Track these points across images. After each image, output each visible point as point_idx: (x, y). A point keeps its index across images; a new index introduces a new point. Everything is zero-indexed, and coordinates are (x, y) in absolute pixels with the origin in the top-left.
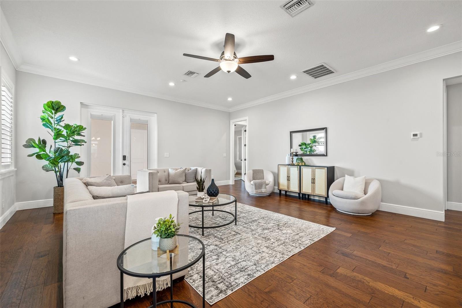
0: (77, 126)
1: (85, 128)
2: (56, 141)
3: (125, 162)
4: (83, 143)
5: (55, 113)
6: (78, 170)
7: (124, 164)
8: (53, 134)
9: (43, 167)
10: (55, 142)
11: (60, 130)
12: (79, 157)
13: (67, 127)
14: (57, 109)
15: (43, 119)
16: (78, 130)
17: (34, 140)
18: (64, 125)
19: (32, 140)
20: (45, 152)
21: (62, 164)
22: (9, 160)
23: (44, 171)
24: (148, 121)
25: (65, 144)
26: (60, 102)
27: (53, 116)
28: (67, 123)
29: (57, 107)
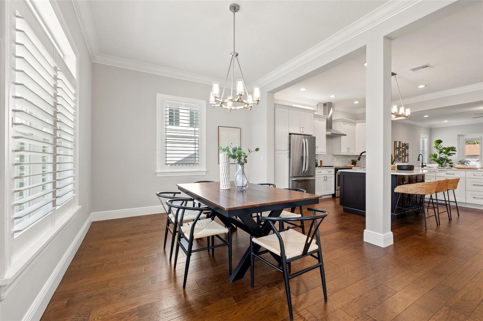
0: (451, 147)
2: (441, 154)
4: (452, 155)
5: (439, 144)
8: (439, 151)
11: (442, 150)
13: (444, 148)
15: (435, 147)
16: (453, 149)
19: (432, 155)
20: (437, 158)
26: (440, 140)
28: (444, 147)
29: (439, 142)
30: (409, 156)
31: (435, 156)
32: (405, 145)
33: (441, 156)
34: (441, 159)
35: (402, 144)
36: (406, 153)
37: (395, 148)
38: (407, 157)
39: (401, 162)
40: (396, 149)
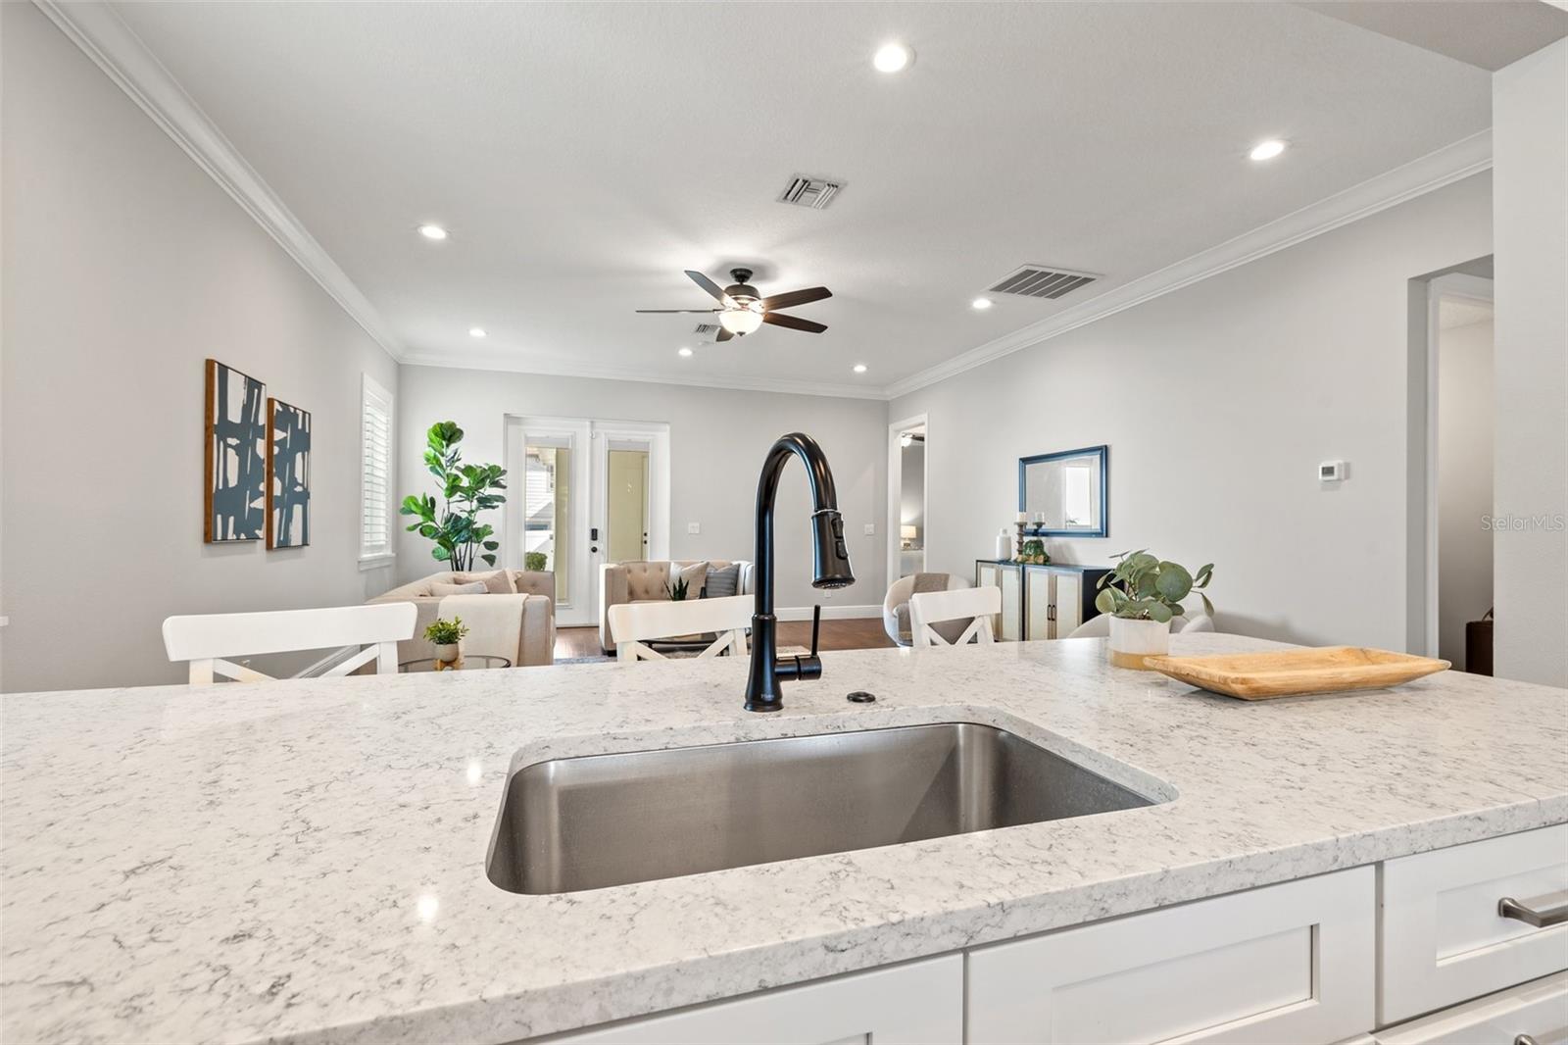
0: (490, 468)
1: (505, 472)
2: (451, 500)
3: (595, 544)
4: (495, 504)
5: (448, 446)
6: (491, 560)
7: (594, 550)
8: (445, 486)
9: (434, 552)
10: (449, 503)
11: (457, 477)
12: (492, 533)
13: (468, 470)
14: (451, 436)
15: (428, 460)
16: (491, 475)
17: (416, 499)
18: (463, 467)
19: (414, 500)
20: (433, 521)
21: (461, 547)
22: (383, 537)
23: (436, 560)
24: (648, 443)
25: (466, 505)
26: (453, 424)
27: (444, 450)
28: (467, 464)
29: (449, 434)
30: (312, 503)
31: (428, 508)
32: (284, 416)
33: (455, 509)
34: (454, 520)
35: (270, 402)
36: (294, 482)
37: (215, 429)
38: (298, 509)
39: (261, 544)
40: (222, 438)
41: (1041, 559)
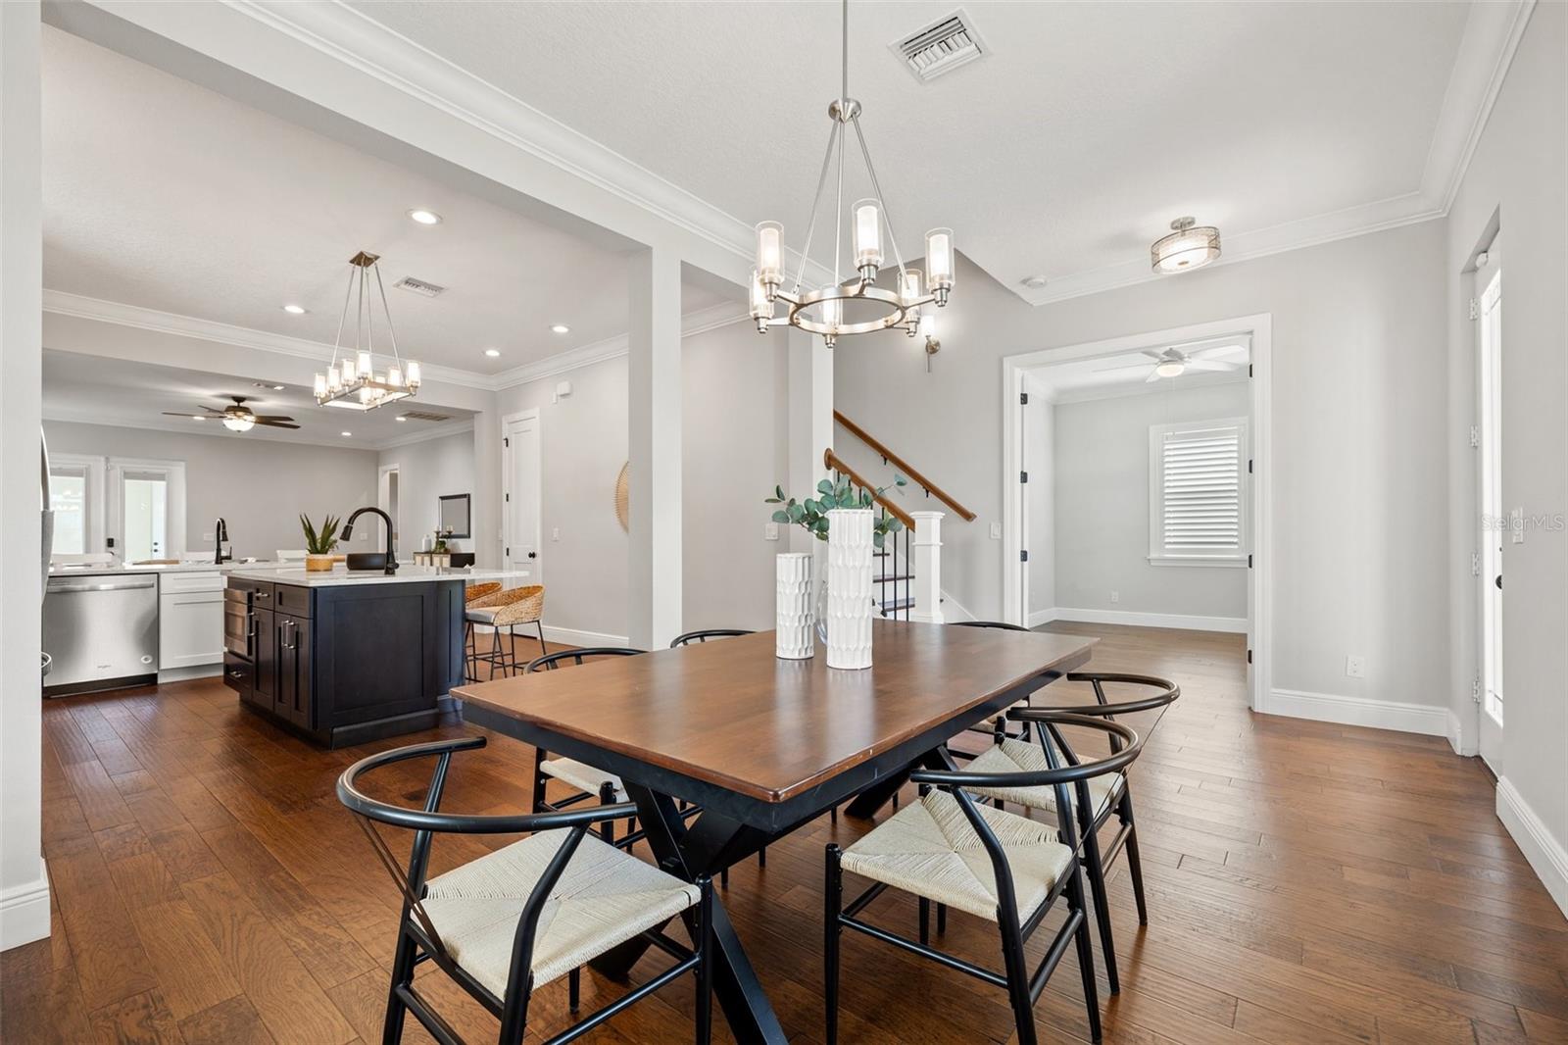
3: (110, 550)
24: (164, 475)
41: (442, 550)
